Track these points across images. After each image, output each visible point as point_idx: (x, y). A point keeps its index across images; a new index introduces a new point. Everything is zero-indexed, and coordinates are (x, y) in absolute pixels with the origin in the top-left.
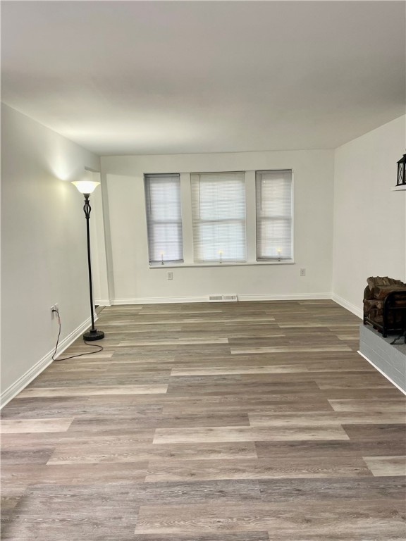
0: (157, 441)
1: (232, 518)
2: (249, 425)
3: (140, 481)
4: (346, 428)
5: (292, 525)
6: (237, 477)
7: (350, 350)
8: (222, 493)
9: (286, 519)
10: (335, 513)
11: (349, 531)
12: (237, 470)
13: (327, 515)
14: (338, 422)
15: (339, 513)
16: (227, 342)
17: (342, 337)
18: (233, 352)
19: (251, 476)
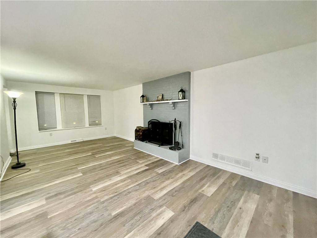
0: (94, 189)
1: (137, 196)
2: (121, 174)
3: (99, 202)
4: (146, 165)
5: (152, 190)
6: (129, 187)
7: (131, 148)
8: (129, 192)
9: (150, 190)
10: (159, 184)
11: (164, 186)
12: (128, 186)
13: (157, 185)
14: (143, 165)
15: (160, 183)
16: (91, 154)
17: (127, 145)
18: (97, 156)
19: (133, 185)
